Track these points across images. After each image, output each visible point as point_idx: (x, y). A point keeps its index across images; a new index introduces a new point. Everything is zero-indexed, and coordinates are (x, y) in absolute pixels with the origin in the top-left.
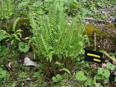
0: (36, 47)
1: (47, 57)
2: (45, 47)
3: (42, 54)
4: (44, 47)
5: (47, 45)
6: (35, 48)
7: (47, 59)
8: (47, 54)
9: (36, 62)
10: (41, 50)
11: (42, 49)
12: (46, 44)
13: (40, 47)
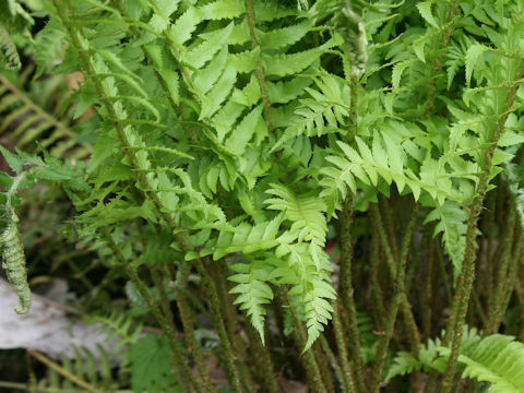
0: (52, 84)
1: (237, 257)
2: (201, 85)
3: (146, 210)
4: (173, 82)
5: (227, 36)
6: (27, 88)
7: (251, 294)
8: (248, 204)
9: (61, 286)
10: (133, 139)
11: (145, 130)
12: (204, 26)
13: (110, 88)
